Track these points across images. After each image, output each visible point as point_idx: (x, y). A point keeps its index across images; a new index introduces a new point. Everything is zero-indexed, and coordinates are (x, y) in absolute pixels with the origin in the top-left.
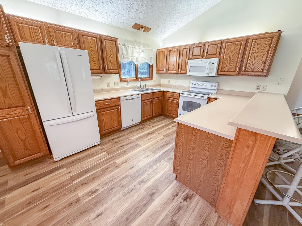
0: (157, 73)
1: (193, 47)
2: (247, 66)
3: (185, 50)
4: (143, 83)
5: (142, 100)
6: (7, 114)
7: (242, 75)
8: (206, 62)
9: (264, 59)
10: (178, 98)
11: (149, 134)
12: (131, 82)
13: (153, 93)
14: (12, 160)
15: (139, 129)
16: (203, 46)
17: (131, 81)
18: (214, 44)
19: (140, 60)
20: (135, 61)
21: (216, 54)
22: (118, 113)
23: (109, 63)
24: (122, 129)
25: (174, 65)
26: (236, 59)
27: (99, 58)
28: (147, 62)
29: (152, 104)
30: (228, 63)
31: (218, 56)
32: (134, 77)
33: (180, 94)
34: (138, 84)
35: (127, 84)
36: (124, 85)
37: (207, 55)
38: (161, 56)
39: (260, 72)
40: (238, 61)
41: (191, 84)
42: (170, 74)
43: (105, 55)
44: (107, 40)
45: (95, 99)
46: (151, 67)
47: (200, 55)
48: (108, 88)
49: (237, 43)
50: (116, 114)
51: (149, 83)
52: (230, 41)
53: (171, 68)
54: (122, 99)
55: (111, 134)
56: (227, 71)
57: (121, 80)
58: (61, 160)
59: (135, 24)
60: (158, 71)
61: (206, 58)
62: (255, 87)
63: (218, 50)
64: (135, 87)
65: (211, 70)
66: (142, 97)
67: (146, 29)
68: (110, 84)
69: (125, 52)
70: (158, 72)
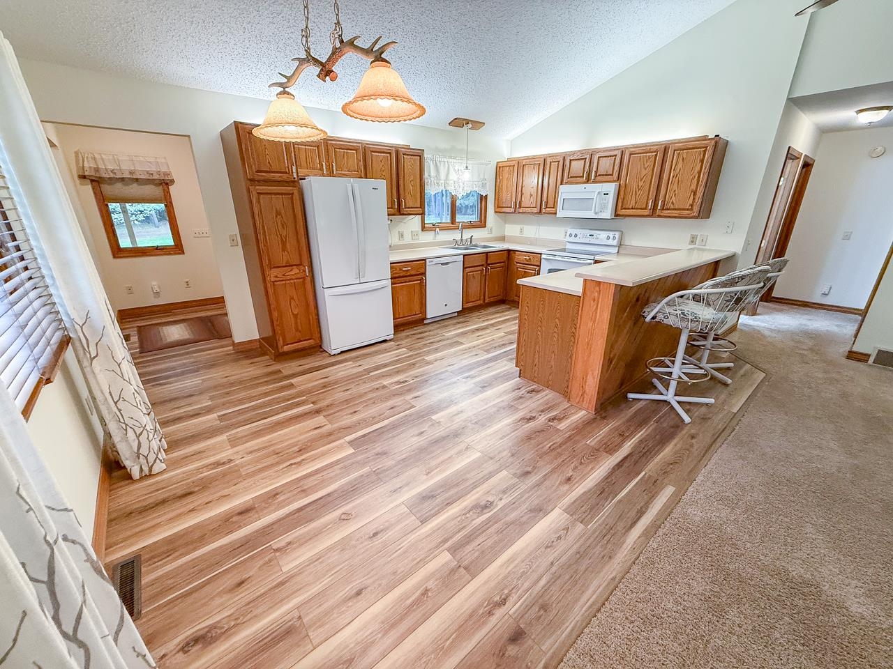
0: (496, 212)
1: (571, 160)
2: (667, 199)
3: (554, 165)
4: (467, 234)
5: (465, 266)
6: (284, 275)
7: (659, 216)
8: (594, 189)
9: (693, 187)
10: (538, 264)
11: (477, 330)
12: (441, 232)
13: (487, 253)
14: (282, 344)
15: (459, 323)
16: (589, 157)
17: (442, 229)
18: (609, 154)
19: (461, 184)
20: (451, 189)
21: (612, 175)
22: (421, 288)
23: (408, 196)
24: (425, 322)
25: (531, 195)
26: (648, 185)
27: (392, 189)
28: (476, 189)
29: (485, 276)
30: (634, 192)
31: (616, 178)
32: (449, 221)
33: (543, 256)
34: (456, 235)
35: (435, 237)
36: (428, 237)
37: (596, 176)
38: (506, 175)
39: (688, 210)
40: (652, 189)
41: (568, 234)
42: (524, 215)
43: (401, 182)
44: (408, 155)
45: (390, 260)
46: (483, 199)
47: (583, 177)
48: (401, 243)
49: (649, 156)
50: (417, 288)
51: (478, 234)
52: (637, 150)
53: (527, 201)
54: (430, 262)
55: (409, 329)
56: (632, 208)
57: (423, 229)
58: (339, 354)
59: (456, 119)
60: (498, 207)
61: (594, 182)
62: (688, 239)
63: (617, 168)
64: (449, 243)
65: (603, 206)
66: (466, 260)
67: (477, 125)
68: (405, 235)
69: (433, 173)
70: (499, 209)
